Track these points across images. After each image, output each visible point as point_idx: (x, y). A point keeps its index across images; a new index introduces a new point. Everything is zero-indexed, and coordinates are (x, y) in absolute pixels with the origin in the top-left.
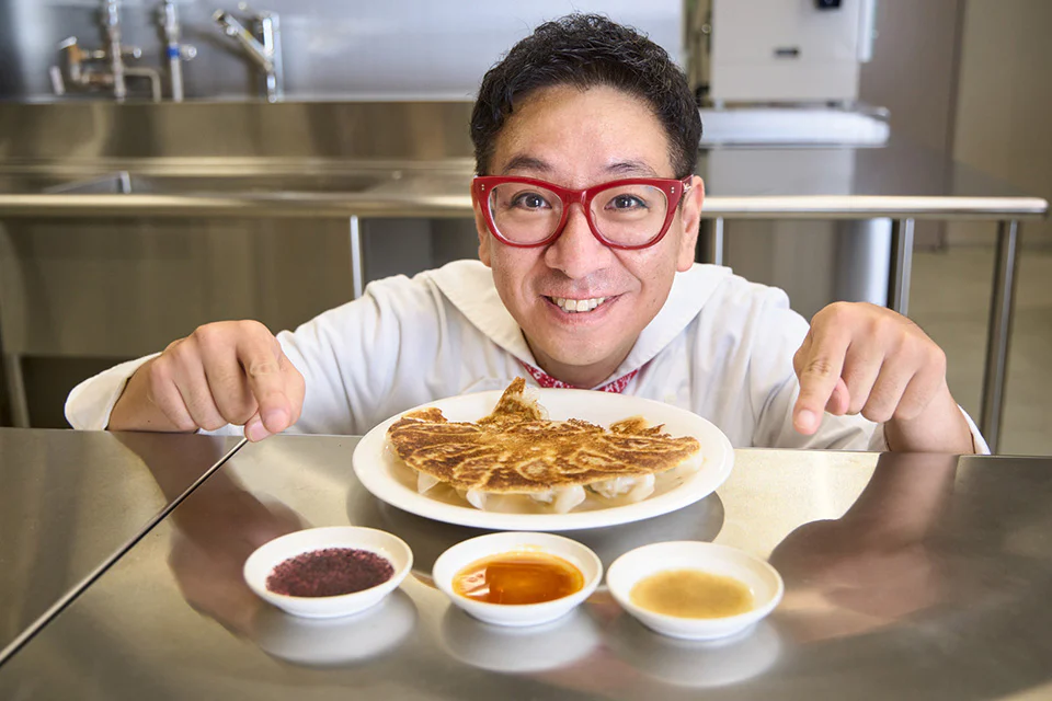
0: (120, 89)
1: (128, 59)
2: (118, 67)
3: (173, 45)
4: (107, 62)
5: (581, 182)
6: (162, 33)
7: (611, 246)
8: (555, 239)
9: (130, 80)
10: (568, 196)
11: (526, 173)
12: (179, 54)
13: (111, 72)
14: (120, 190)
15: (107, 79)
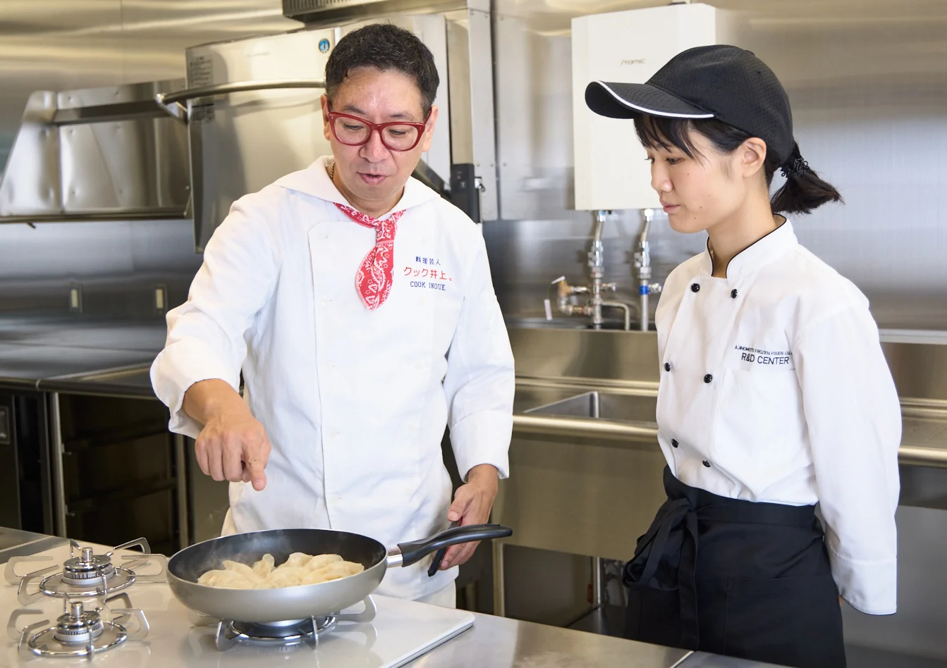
0: (598, 319)
1: (606, 293)
2: (598, 300)
3: (644, 283)
4: (589, 294)
5: (378, 121)
6: (635, 272)
7: (388, 147)
8: (366, 142)
9: (605, 310)
10: (372, 127)
11: (354, 114)
12: (647, 292)
13: (591, 305)
14: (591, 415)
15: (589, 310)
